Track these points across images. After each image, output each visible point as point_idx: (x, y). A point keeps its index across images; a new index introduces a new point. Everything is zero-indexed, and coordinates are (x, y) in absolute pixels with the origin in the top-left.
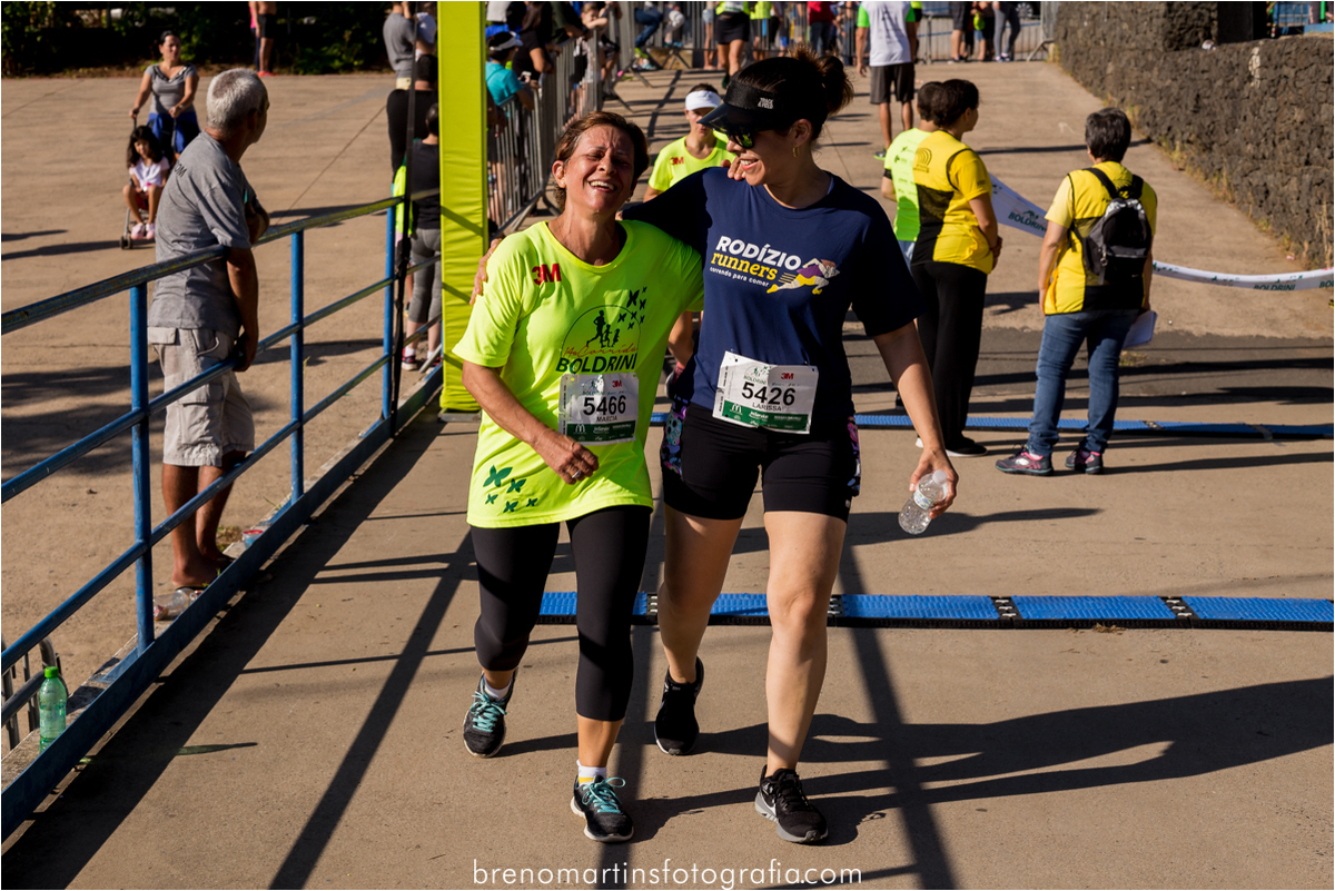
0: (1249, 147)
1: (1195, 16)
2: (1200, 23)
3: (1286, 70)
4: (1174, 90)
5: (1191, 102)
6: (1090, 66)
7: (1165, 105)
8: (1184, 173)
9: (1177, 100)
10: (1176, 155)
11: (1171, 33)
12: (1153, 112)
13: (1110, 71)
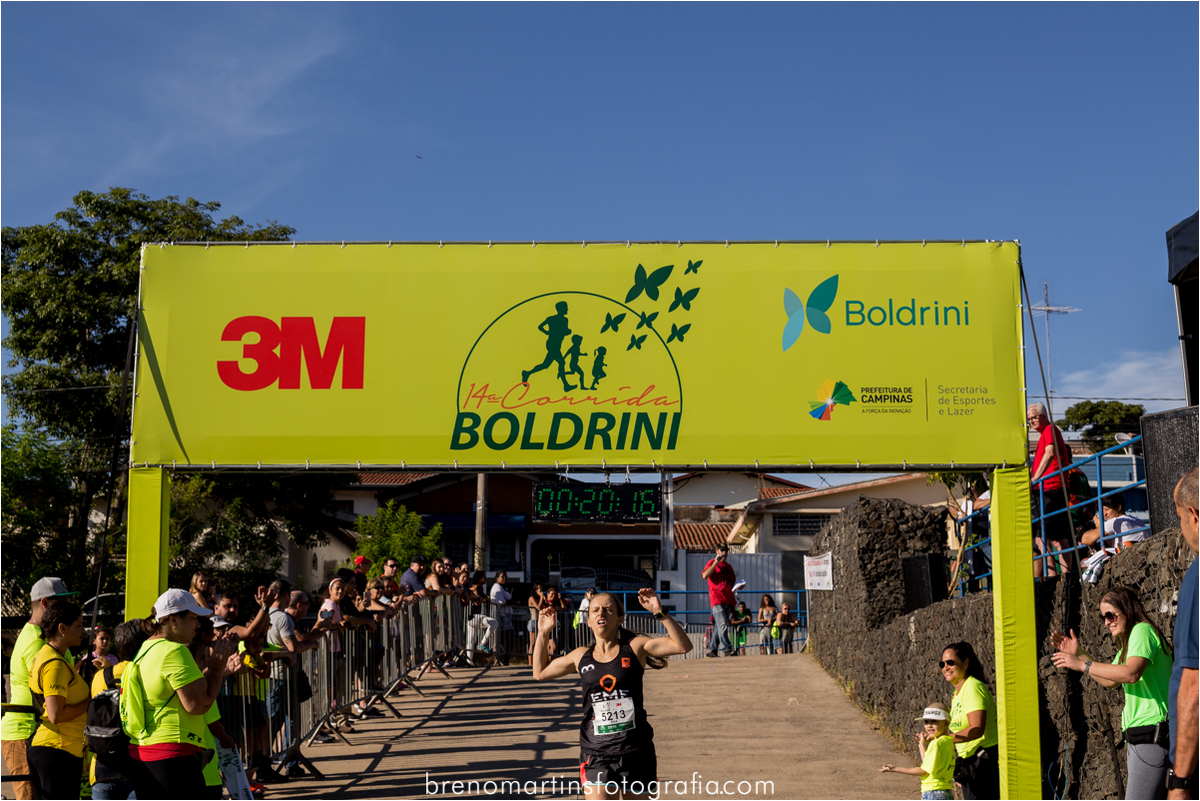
0: (913, 701)
1: (892, 599)
2: (896, 606)
3: (930, 632)
4: (872, 662)
5: (880, 670)
6: (828, 653)
7: (868, 676)
8: (878, 731)
9: (874, 670)
10: (874, 718)
11: (872, 615)
12: (862, 683)
13: (839, 654)
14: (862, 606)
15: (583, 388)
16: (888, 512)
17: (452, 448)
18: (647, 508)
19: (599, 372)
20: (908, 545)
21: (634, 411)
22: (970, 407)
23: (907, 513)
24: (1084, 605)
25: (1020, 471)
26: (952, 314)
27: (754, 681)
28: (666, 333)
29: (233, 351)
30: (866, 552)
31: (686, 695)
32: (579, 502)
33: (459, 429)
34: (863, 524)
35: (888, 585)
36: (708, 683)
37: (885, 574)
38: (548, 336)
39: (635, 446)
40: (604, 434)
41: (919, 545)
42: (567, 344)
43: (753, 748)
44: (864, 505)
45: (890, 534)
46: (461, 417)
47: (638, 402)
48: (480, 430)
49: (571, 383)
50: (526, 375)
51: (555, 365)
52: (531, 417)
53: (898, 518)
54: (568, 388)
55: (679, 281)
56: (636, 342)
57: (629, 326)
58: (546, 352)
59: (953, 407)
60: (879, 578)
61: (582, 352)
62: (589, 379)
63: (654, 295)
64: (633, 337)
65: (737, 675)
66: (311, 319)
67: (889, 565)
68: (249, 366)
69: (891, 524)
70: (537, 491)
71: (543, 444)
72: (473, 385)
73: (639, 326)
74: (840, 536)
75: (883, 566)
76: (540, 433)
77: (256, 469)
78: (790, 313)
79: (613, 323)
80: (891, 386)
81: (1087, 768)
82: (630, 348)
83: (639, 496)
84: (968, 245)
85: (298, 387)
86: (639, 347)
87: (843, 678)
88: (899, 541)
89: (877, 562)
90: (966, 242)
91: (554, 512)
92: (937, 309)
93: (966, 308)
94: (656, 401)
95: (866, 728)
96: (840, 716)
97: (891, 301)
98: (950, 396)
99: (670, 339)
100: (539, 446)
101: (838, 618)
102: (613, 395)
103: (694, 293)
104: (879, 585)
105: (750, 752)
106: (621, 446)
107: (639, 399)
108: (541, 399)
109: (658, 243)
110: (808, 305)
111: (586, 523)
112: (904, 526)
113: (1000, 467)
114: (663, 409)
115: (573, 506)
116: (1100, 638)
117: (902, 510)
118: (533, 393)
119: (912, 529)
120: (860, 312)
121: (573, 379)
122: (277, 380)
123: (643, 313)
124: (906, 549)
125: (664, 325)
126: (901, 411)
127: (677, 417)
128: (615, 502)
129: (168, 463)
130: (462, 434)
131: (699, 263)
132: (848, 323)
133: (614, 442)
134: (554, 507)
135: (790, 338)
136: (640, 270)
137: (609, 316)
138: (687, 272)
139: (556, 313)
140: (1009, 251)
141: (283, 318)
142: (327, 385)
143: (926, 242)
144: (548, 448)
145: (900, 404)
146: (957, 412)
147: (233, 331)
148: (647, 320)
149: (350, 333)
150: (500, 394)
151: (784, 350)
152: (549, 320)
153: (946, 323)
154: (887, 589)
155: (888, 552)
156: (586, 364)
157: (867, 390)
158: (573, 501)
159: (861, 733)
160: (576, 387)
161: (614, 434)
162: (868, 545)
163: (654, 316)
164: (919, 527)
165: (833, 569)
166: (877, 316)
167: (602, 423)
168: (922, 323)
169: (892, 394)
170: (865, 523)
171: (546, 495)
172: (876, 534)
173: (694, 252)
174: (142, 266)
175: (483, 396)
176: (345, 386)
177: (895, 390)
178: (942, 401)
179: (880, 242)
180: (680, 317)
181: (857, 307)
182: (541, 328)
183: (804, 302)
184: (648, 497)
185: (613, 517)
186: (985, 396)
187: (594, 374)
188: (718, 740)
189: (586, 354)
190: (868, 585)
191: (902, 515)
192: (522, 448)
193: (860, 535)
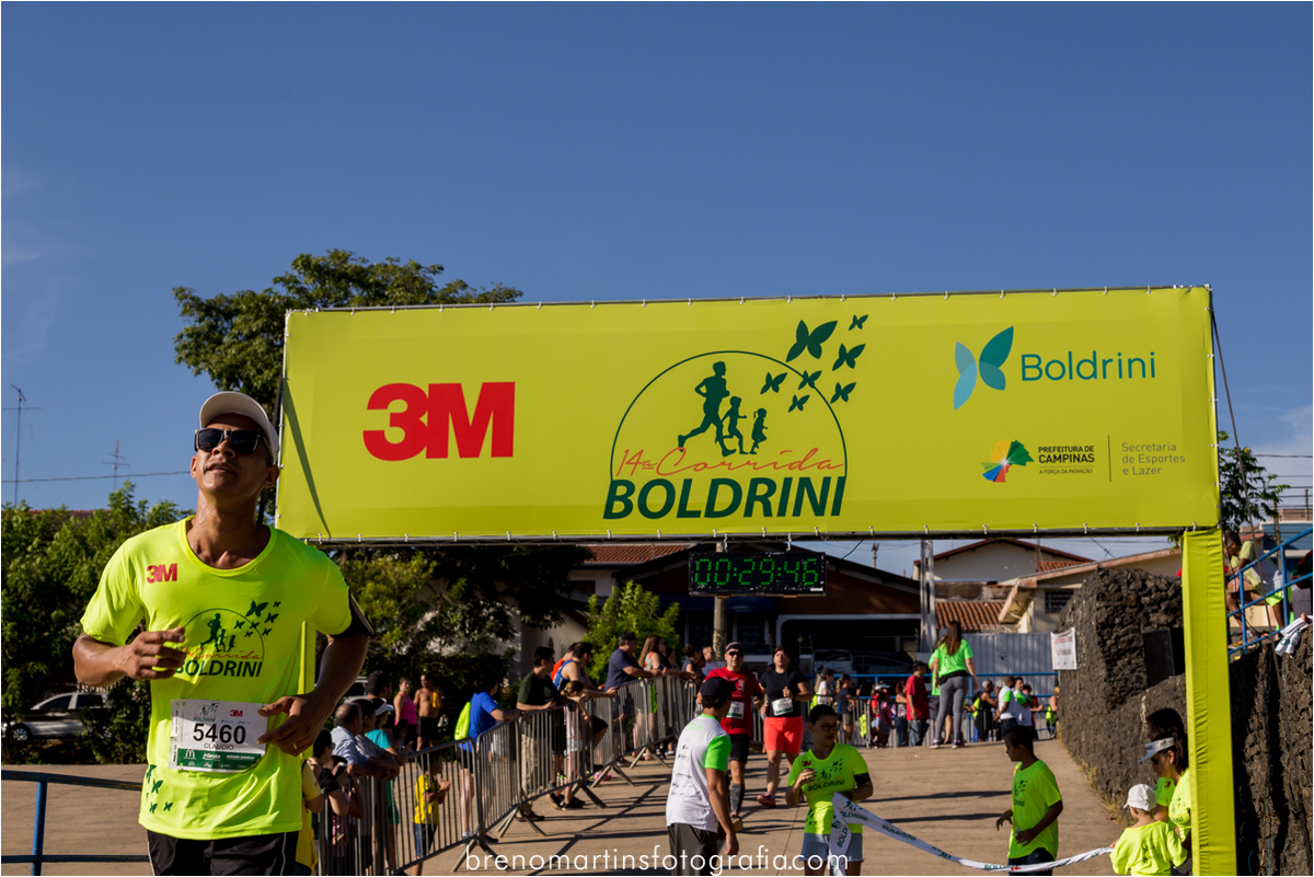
1: (1134, 678)
2: (1138, 685)
4: (1110, 747)
5: (1117, 755)
7: (1108, 761)
8: (1115, 821)
9: (1112, 755)
10: (1112, 807)
11: (1112, 695)
12: (1102, 769)
13: (1083, 739)
14: (1103, 685)
15: (742, 452)
16: (1129, 583)
17: (605, 517)
18: (810, 578)
19: (758, 436)
20: (1151, 619)
21: (796, 476)
22: (1157, 465)
23: (1150, 584)
24: (1284, 678)
25: (1212, 534)
26: (1137, 366)
27: (991, 769)
28: (830, 393)
29: (379, 420)
30: (1105, 626)
31: (914, 784)
32: (738, 572)
33: (612, 497)
34: (1101, 597)
35: (1129, 663)
36: (941, 770)
37: (1126, 651)
38: (704, 399)
39: (797, 512)
40: (765, 500)
41: (1163, 619)
42: (725, 406)
43: (974, 839)
44: (1102, 576)
45: (1131, 607)
46: (614, 485)
47: (800, 466)
48: (634, 498)
49: (729, 448)
50: (682, 440)
51: (713, 428)
52: (687, 484)
53: (1141, 590)
54: (726, 452)
55: (843, 337)
56: (798, 403)
57: (790, 387)
58: (703, 415)
59: (1138, 466)
60: (1120, 655)
61: (740, 414)
62: (748, 443)
63: (817, 353)
64: (795, 397)
65: (975, 762)
66: (459, 385)
67: (1130, 642)
68: (396, 436)
69: (1132, 597)
70: (694, 561)
71: (700, 512)
72: (627, 451)
73: (801, 386)
74: (1082, 610)
75: (1124, 642)
76: (698, 500)
77: (404, 542)
78: (961, 368)
79: (773, 383)
80: (1071, 445)
81: (1286, 854)
82: (791, 409)
83: (801, 566)
84: (1154, 292)
85: (445, 455)
86: (801, 408)
87: (1086, 765)
88: (1141, 615)
89: (1118, 637)
90: (1152, 288)
91: (712, 583)
92: (1120, 361)
93: (1152, 360)
94: (820, 465)
95: (1102, 818)
96: (1077, 805)
97: (1070, 353)
98: (1135, 454)
99: (834, 399)
100: (696, 514)
101: (1082, 699)
102: (774, 459)
103: (858, 350)
104: (1120, 663)
105: (969, 843)
106: (782, 512)
107: (801, 463)
108: (698, 465)
109: (821, 297)
110: (981, 360)
111: (745, 595)
112: (1147, 599)
113: (1190, 529)
114: (826, 473)
115: (731, 576)
116: (1297, 713)
117: (1144, 581)
118: (691, 459)
119: (1154, 601)
120: (1037, 367)
121: (731, 443)
122: (424, 451)
123: (805, 372)
124: (1149, 624)
125: (826, 385)
126: (1081, 471)
127: (842, 481)
128: (776, 572)
129: (313, 537)
130: (616, 503)
131: (864, 318)
132: (1024, 379)
133: (775, 509)
134: (712, 578)
135: (961, 395)
136: (802, 327)
137: (769, 376)
138: (851, 328)
139: (713, 374)
140: (1199, 297)
141: (431, 386)
142: (477, 455)
143: (1108, 290)
144: (706, 516)
145: (1080, 464)
146: (1142, 472)
147: (379, 399)
148: (809, 380)
149: (499, 398)
150: (655, 460)
151: (956, 408)
152: (706, 382)
153: (1130, 376)
154: (1128, 667)
155: (1129, 627)
156: (746, 427)
157: (1045, 449)
158: (732, 572)
159: (1096, 823)
160: (734, 451)
161: (775, 500)
162: (1107, 619)
163: (817, 375)
164: (1163, 600)
165: (1077, 646)
166: (1055, 370)
167: (762, 489)
168: (1105, 377)
169: (1072, 453)
170: (1103, 595)
171: (704, 565)
172: (1116, 607)
173: (858, 306)
174: (286, 334)
175: (636, 464)
176: (495, 454)
177: (1075, 449)
178: (1127, 460)
179: (1058, 291)
180: (845, 375)
181: (1034, 361)
182: (697, 389)
183: (977, 358)
184: (810, 566)
185: (775, 588)
186: (1174, 454)
187: (753, 437)
188: (937, 830)
189: (745, 417)
190: (1107, 662)
191: (1144, 586)
192: (679, 516)
193: (1098, 609)
